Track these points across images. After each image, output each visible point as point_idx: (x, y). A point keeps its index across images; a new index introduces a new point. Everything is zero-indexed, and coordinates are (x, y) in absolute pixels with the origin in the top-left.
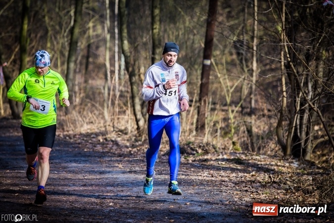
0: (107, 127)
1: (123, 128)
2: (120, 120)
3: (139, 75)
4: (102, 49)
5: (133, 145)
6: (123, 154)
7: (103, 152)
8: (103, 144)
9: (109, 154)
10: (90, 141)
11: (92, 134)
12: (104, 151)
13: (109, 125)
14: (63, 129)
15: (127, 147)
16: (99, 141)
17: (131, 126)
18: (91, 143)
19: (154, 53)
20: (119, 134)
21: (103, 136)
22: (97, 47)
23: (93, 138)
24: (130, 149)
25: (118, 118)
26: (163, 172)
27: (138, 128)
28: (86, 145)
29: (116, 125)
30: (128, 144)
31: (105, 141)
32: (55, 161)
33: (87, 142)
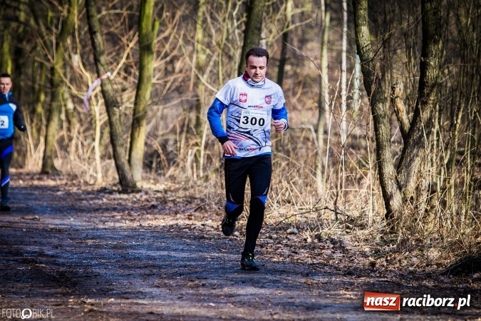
1: (356, 214)
2: (351, 197)
3: (393, 101)
4: (313, 45)
5: (377, 252)
6: (356, 269)
7: (313, 264)
8: (312, 247)
9: (327, 268)
11: (290, 225)
12: (315, 261)
13: (327, 208)
15: (364, 255)
16: (305, 240)
17: (374, 210)
18: (286, 245)
19: (425, 54)
20: (348, 227)
21: (312, 230)
22: (303, 42)
23: (292, 233)
24: (372, 259)
25: (346, 193)
27: (389, 214)
28: (278, 248)
29: (341, 207)
30: (367, 249)
31: (316, 241)
32: (209, 281)
33: (279, 243)
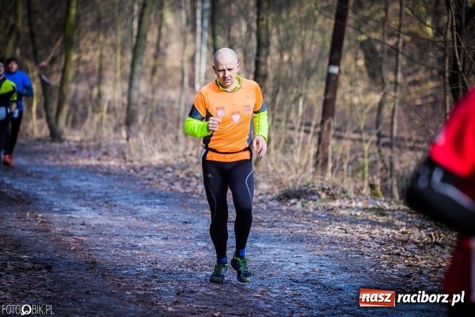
0: (188, 157)
7: (185, 193)
8: (183, 181)
9: (194, 195)
10: (165, 177)
11: (167, 166)
12: (186, 191)
13: (191, 155)
14: (125, 158)
16: (178, 176)
18: (166, 179)
21: (182, 170)
23: (169, 172)
26: (275, 224)
28: (160, 181)
31: (186, 177)
33: (161, 178)
